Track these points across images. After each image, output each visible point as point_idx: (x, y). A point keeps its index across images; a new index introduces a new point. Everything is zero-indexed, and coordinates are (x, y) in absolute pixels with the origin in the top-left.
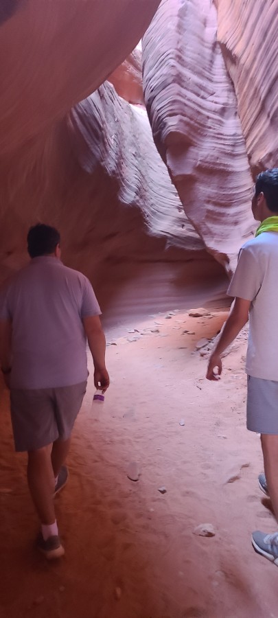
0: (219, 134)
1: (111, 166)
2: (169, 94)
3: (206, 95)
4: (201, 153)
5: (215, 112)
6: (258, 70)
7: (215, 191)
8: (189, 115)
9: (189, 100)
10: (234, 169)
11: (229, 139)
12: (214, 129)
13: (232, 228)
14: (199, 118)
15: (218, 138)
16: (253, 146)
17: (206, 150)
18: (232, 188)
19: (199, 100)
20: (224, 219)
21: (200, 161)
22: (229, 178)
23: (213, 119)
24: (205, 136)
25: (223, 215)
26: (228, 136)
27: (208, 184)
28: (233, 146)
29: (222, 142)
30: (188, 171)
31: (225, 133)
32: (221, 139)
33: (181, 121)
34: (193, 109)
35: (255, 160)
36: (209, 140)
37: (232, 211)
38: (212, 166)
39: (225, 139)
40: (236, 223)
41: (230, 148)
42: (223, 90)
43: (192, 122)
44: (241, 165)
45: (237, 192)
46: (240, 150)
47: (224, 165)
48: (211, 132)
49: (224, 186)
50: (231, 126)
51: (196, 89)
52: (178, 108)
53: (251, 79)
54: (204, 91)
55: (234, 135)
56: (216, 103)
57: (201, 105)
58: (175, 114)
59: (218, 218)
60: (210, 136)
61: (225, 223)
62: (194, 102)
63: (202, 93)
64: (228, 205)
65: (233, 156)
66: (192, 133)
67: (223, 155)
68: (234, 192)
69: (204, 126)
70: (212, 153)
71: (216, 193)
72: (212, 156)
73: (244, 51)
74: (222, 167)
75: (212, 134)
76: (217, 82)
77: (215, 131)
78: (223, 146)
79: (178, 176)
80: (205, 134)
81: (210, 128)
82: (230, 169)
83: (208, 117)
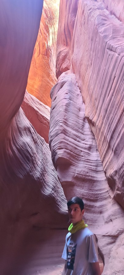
0: (87, 160)
1: (37, 175)
2: (59, 138)
3: (80, 140)
4: (77, 169)
5: (85, 148)
6: (105, 128)
7: (87, 192)
8: (70, 149)
9: (70, 142)
10: (97, 179)
11: (94, 163)
12: (85, 157)
13: (98, 215)
14: (76, 151)
15: (87, 162)
16: (106, 166)
17: (80, 168)
18: (97, 190)
19: (76, 142)
20: (93, 209)
21: (77, 173)
22: (95, 184)
23: (84, 152)
24: (80, 160)
25: (92, 207)
26: (93, 161)
27: (82, 187)
28: (96, 166)
29: (90, 164)
30: (70, 179)
31: (91, 159)
32: (89, 162)
33: (65, 152)
34: (72, 146)
35: (108, 175)
36: (82, 162)
37: (98, 204)
38: (84, 177)
39: (91, 162)
40: (101, 212)
41: (95, 167)
42: (89, 139)
43: (72, 153)
44: (101, 177)
45: (100, 193)
46: (100, 169)
47: (92, 177)
48: (83, 158)
49: (92, 189)
50: (94, 156)
51: (75, 137)
52: (64, 145)
53: (102, 132)
54: (79, 138)
55: (96, 161)
56: (86, 144)
57: (77, 144)
58: (62, 148)
59: (89, 208)
60: (82, 161)
61: (94, 212)
62: (73, 143)
63: (78, 139)
64: (95, 201)
65: (96, 171)
66: (72, 158)
67: (91, 171)
68: (98, 193)
69: (79, 155)
70: (83, 170)
71: (87, 193)
72: (84, 171)
73: (98, 119)
74: (90, 178)
75: (84, 160)
76: (86, 135)
77: (86, 158)
78: (90, 166)
79: (63, 182)
80: (80, 159)
81: (82, 156)
82: (95, 179)
83: (81, 151)
